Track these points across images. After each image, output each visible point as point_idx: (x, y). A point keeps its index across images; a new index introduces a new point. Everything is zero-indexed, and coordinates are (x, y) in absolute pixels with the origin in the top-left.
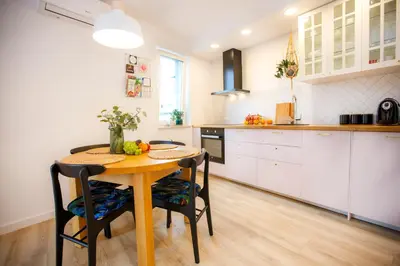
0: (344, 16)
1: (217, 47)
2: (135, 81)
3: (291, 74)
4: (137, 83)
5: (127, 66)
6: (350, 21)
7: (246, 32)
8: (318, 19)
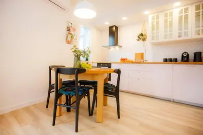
0: (168, 17)
1: (108, 24)
2: (71, 36)
3: (144, 40)
4: (72, 37)
5: (68, 27)
6: (171, 20)
7: (124, 18)
8: (158, 17)
